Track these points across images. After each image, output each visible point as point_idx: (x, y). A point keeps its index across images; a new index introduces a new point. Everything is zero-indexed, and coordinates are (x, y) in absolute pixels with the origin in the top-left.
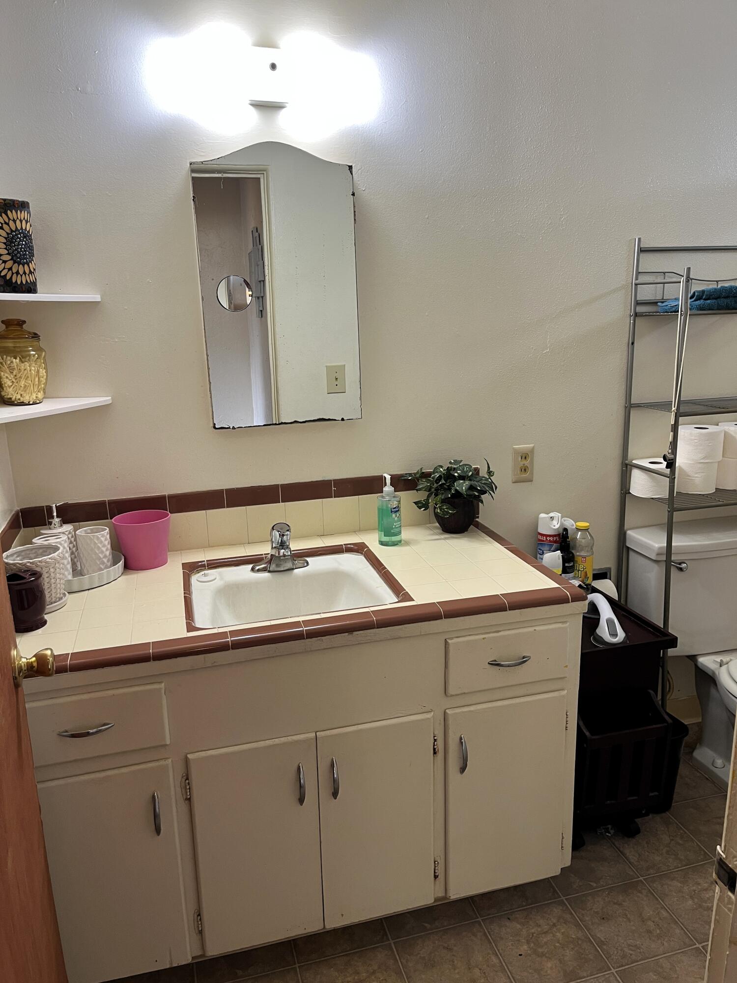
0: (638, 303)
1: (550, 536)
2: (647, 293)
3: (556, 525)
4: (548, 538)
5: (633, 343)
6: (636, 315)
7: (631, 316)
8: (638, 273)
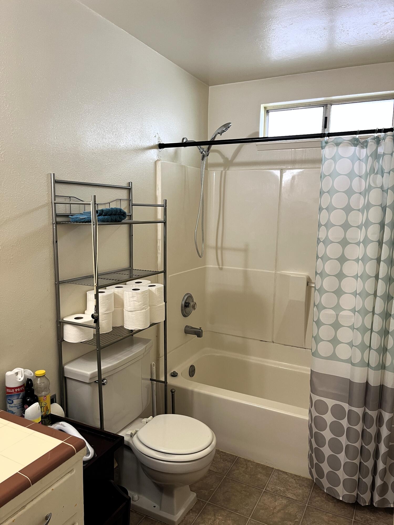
0: (57, 216)
1: (17, 388)
2: (61, 209)
3: (21, 378)
4: (16, 390)
5: (56, 242)
6: (57, 223)
7: (53, 224)
8: (55, 196)
